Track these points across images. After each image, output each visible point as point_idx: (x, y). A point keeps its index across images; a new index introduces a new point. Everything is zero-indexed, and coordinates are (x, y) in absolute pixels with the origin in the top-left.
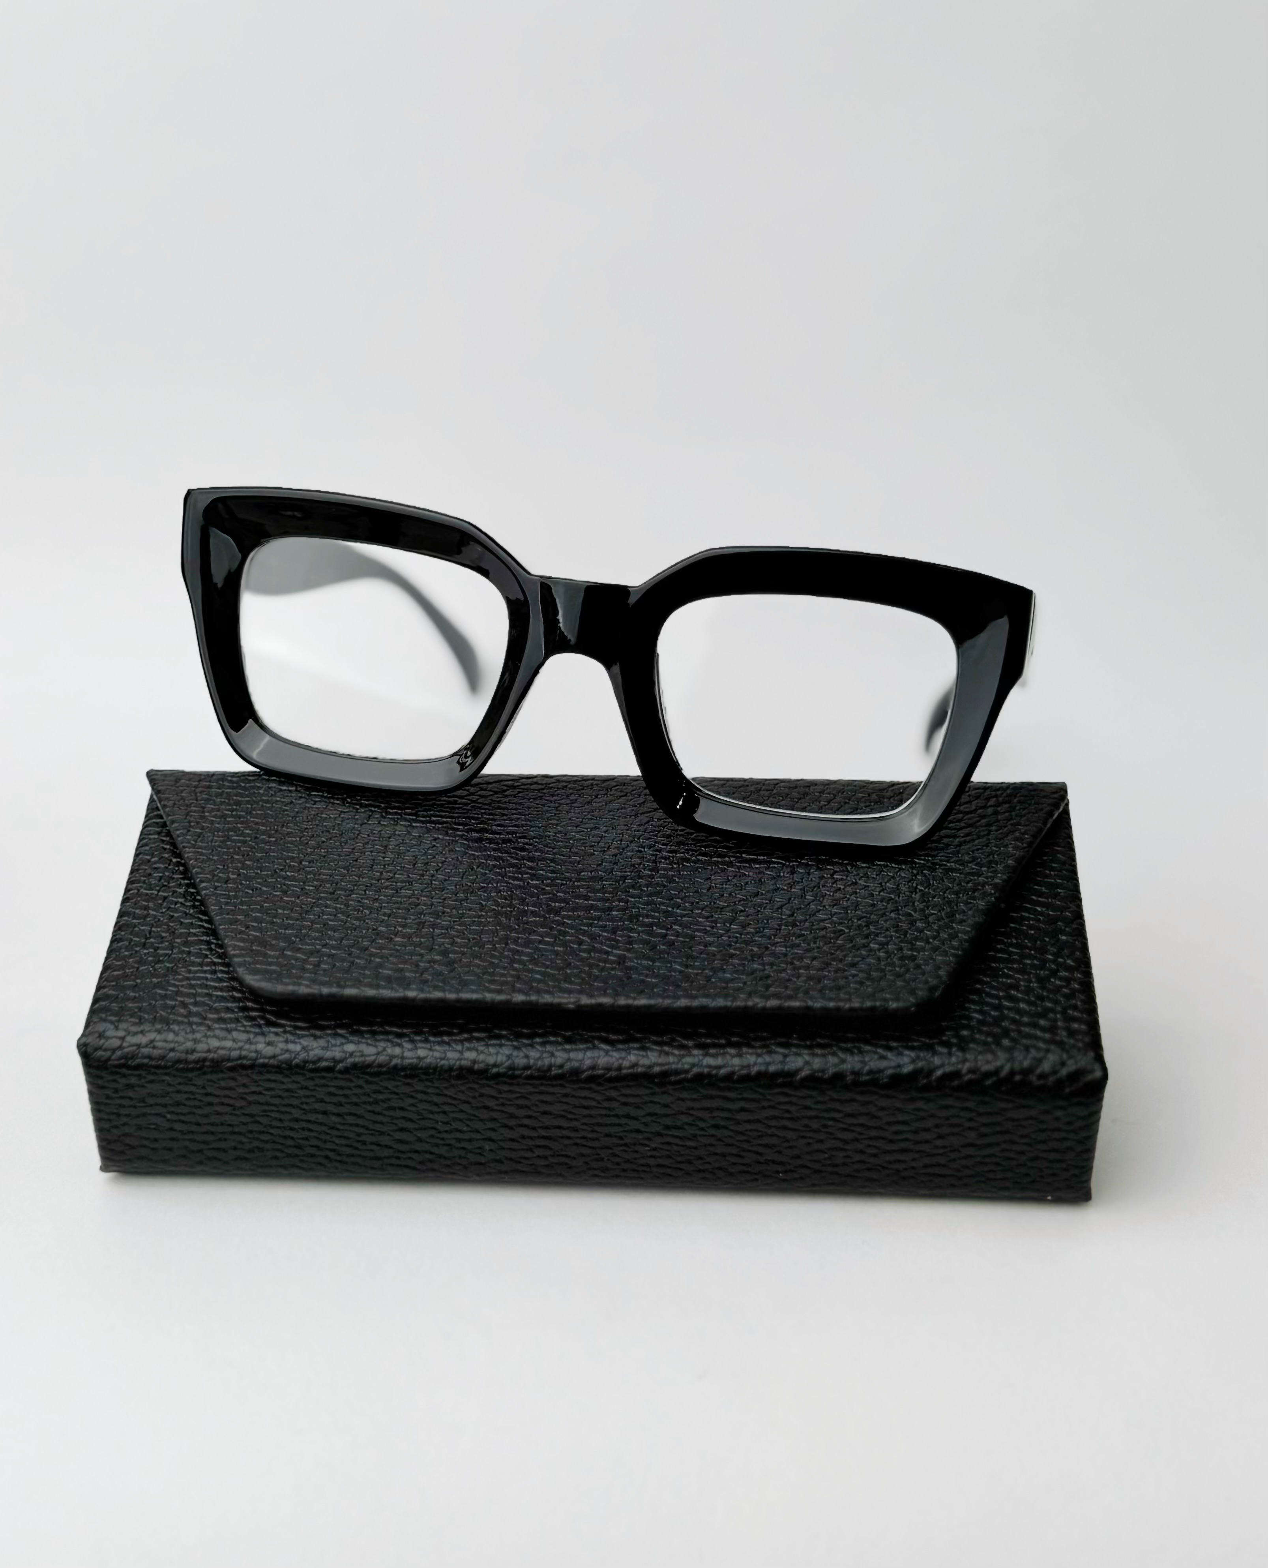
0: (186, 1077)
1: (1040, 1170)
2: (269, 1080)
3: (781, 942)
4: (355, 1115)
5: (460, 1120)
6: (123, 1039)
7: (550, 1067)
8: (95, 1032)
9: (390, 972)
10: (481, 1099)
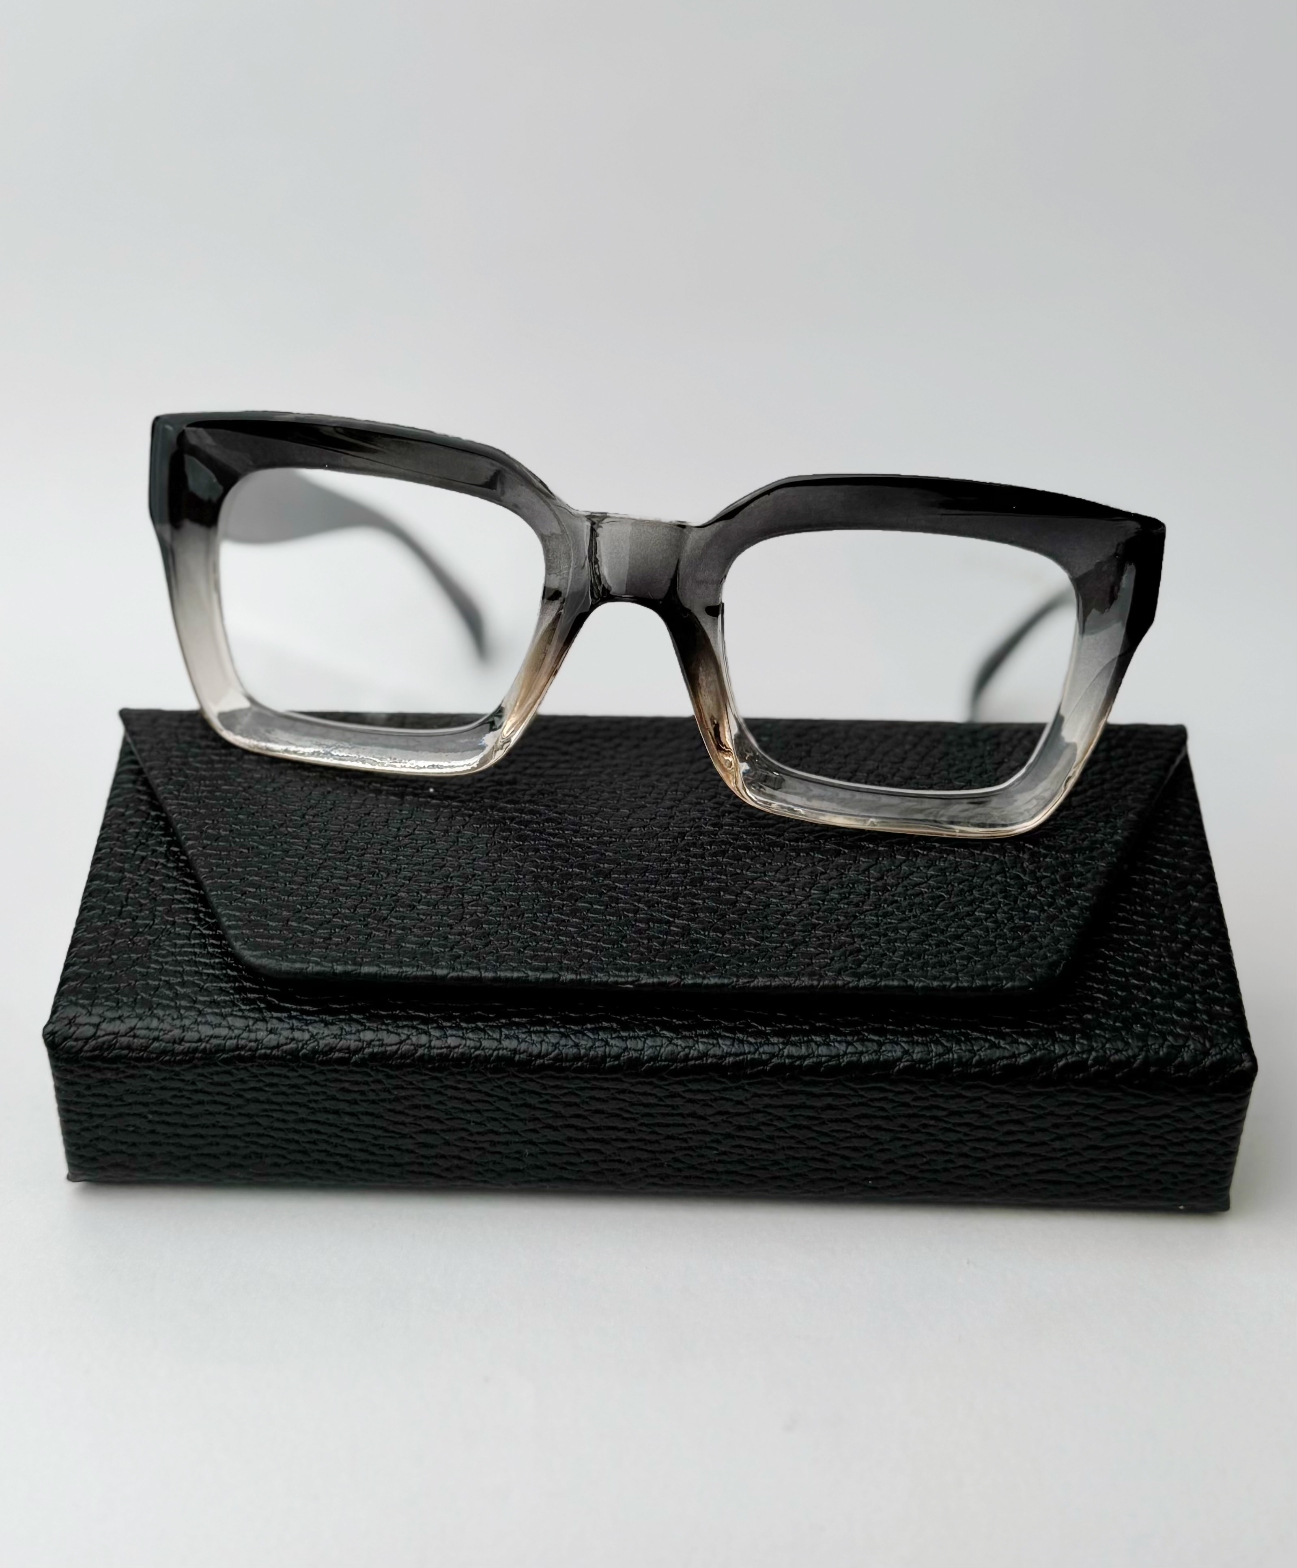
0: (173, 1071)
1: (1175, 1176)
2: (272, 1074)
3: (871, 910)
4: (372, 1114)
5: (495, 1119)
6: (97, 1026)
7: (604, 1057)
8: (64, 1018)
9: (414, 946)
10: (521, 1096)
